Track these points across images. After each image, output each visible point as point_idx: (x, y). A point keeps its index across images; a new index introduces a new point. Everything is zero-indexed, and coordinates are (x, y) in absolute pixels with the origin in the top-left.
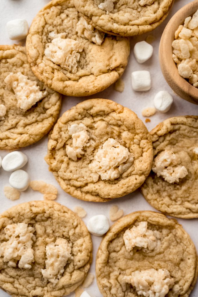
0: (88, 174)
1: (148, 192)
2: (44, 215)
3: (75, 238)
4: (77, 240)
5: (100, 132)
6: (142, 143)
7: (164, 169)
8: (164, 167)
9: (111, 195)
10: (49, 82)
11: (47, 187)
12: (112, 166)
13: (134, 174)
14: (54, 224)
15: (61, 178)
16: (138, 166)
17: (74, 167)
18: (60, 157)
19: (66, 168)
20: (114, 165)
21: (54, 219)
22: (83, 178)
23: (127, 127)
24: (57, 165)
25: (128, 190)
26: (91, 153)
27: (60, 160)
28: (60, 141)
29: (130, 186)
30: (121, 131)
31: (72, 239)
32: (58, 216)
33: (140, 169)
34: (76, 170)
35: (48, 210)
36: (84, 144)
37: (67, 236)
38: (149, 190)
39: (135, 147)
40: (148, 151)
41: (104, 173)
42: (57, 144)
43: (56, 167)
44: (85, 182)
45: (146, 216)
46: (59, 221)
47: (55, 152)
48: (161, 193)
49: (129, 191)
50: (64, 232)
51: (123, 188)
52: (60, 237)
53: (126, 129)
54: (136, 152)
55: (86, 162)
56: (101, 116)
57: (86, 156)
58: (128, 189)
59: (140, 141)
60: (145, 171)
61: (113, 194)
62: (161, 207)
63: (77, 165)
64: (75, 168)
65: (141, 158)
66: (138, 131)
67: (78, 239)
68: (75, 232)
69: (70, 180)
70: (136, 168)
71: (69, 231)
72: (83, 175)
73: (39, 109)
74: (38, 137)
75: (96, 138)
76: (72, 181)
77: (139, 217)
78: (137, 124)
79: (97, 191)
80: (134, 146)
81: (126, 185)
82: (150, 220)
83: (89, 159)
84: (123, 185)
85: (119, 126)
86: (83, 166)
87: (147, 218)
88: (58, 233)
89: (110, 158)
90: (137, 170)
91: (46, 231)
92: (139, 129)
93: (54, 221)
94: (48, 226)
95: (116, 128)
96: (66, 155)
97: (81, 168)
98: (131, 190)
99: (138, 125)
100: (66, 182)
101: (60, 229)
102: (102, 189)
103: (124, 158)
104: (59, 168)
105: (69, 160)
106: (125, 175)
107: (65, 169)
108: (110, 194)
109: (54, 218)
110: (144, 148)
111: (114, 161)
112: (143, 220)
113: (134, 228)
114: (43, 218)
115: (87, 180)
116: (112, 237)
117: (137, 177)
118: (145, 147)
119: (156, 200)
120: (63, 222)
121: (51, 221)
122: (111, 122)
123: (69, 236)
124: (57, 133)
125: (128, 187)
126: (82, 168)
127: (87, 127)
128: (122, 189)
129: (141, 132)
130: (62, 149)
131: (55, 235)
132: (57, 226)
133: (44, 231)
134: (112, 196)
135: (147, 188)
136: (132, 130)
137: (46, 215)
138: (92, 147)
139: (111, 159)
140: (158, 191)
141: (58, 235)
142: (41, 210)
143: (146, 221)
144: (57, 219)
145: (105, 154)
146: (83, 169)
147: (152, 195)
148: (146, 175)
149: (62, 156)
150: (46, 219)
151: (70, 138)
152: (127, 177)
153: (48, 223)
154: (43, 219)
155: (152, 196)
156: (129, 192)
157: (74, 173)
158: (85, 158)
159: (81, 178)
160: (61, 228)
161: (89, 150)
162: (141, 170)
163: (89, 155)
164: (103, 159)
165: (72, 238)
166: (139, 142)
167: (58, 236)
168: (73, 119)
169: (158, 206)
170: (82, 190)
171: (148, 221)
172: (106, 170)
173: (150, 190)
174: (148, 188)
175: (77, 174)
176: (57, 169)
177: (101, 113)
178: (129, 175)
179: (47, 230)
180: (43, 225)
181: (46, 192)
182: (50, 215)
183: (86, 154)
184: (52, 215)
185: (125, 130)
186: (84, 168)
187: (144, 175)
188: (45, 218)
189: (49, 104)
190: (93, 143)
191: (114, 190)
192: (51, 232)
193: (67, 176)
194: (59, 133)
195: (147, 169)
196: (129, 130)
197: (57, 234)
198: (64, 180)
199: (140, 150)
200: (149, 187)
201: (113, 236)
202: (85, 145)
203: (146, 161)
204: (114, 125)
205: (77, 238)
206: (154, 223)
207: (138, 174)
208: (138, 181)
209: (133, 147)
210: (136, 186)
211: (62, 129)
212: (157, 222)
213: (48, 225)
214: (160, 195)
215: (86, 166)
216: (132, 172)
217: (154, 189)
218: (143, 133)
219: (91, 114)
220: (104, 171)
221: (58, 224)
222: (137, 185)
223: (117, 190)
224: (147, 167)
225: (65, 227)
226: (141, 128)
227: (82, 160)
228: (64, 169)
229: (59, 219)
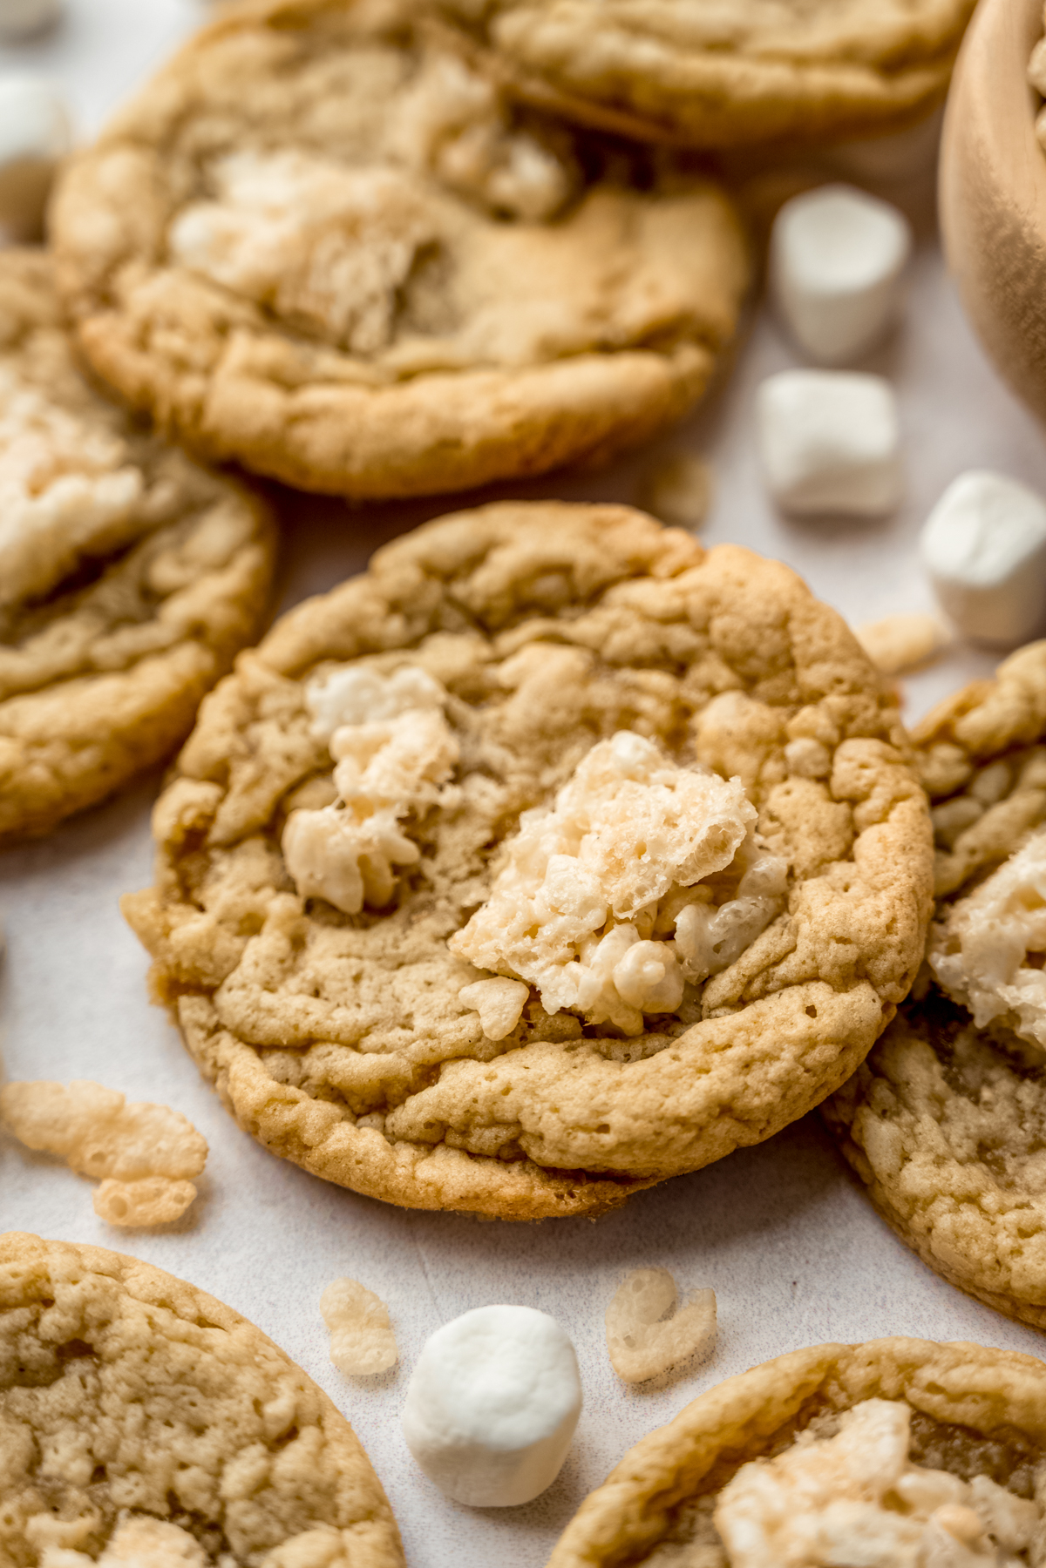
0: (439, 998)
1: (909, 1144)
2: (36, 1322)
3: (267, 1522)
4: (278, 1543)
5: (538, 711)
6: (850, 760)
7: (1022, 967)
8: (1023, 955)
9: (616, 1119)
10: (190, 387)
11: (132, 1126)
12: (626, 906)
13: (791, 976)
14: (111, 1403)
15: (241, 1037)
16: (820, 912)
17: (340, 956)
18: (240, 894)
19: (282, 961)
20: (641, 892)
21: (112, 1361)
22: (406, 1025)
23: (731, 661)
24: (211, 937)
25: (746, 1087)
26: (469, 861)
27: (240, 912)
28: (243, 773)
29: (768, 1057)
30: (691, 695)
31: (244, 1531)
32: (147, 1329)
33: (839, 932)
34: (354, 972)
35: (75, 1282)
36: (418, 789)
37: (201, 1501)
38: (911, 1126)
39: (795, 795)
40: (894, 815)
41: (562, 963)
42: (221, 800)
43: (204, 947)
44: (418, 1049)
45: (891, 1357)
46: (154, 1374)
47: (208, 865)
48: (1011, 1166)
49: (758, 1094)
50: (183, 1466)
51: (707, 1072)
52: (149, 1513)
53: (723, 676)
54: (804, 828)
55: (429, 925)
56: (548, 610)
57: (432, 889)
58: (752, 1079)
59: (831, 748)
60: (881, 950)
61: (636, 1117)
62: (1017, 1252)
63: (365, 944)
64: (344, 961)
65: (839, 870)
66: (813, 676)
67: (294, 1534)
68: (270, 1469)
69: (303, 1046)
70: (805, 928)
71: (221, 1462)
72: (406, 1007)
73: (112, 593)
74: (87, 758)
75: (512, 762)
76: (320, 1050)
77: (841, 1365)
78: (808, 621)
79: (507, 1109)
80: (788, 793)
81: (737, 1051)
82: (933, 1388)
83: (453, 908)
84: (706, 1051)
85: (679, 666)
86: (405, 947)
87: (908, 1368)
88: (134, 1477)
89: (610, 853)
90: (815, 940)
91: (35, 1460)
92: (822, 657)
93: (108, 1374)
94: (59, 1423)
95: (658, 680)
96: (287, 885)
97: (390, 965)
98: (776, 1091)
99: (816, 629)
100: (275, 1061)
101: (157, 1445)
102: (549, 1084)
103: (717, 844)
104: (227, 959)
105: (306, 920)
106: (723, 986)
107: (275, 970)
108: (605, 1119)
109: (111, 1347)
110: (866, 796)
111: (640, 866)
112: (873, 1390)
113: (804, 1454)
114: (32, 1349)
115: (430, 1035)
116: (626, 1520)
117: (819, 993)
118: (872, 785)
119: (972, 1199)
120: (180, 1387)
121: (90, 1380)
122: (618, 642)
123: (224, 1503)
124: (226, 721)
125: (747, 1066)
126: (400, 965)
127: (450, 687)
128: (704, 1076)
129: (839, 681)
130: (256, 846)
131: (107, 1499)
132: (135, 1414)
133: (19, 1463)
134: (627, 1129)
135: (898, 1114)
136: (768, 676)
137: (51, 1321)
138: (479, 821)
139: (619, 855)
140: (986, 1151)
141: (130, 1492)
142: (15, 1275)
143: (900, 1396)
144: (135, 1357)
145: (576, 834)
146: (404, 969)
147: (940, 1161)
148: (886, 980)
149: (257, 889)
150: (49, 1356)
151: (322, 765)
152: (741, 1002)
153: (64, 1393)
154: (24, 1354)
155: (944, 1173)
156: (756, 1101)
157: (341, 999)
158: (422, 897)
159: (391, 1029)
160: (164, 1434)
161: (456, 842)
162: (843, 940)
163: (453, 874)
164: (558, 862)
165: (241, 1516)
166: (822, 755)
167: (130, 1500)
168: (347, 642)
169: (994, 1248)
170: (390, 1120)
171: (914, 1393)
172: (575, 934)
173: (919, 1128)
174: (907, 1117)
175: (359, 1006)
176: (210, 967)
177: (549, 586)
178: (757, 986)
179: (49, 1455)
180: (18, 1410)
181: (120, 1166)
182: (84, 1327)
183: (431, 869)
184: (104, 1324)
185: (720, 684)
186: (412, 963)
187: (874, 986)
188: (46, 1344)
189: (183, 563)
190: (485, 796)
191: (639, 1083)
192: (80, 1468)
193: (280, 1014)
194: (241, 728)
195: (889, 928)
196: (749, 684)
197: (123, 1490)
198: (262, 1049)
199: (831, 814)
200: (912, 1110)
201: (634, 1510)
202: (428, 795)
203: (883, 877)
204: (639, 663)
205: (284, 1523)
206: (967, 1412)
207: (824, 971)
208: (825, 1023)
209: (784, 800)
210: (810, 1060)
211: (268, 705)
212: (985, 1396)
213: (62, 1415)
214: (1002, 1180)
215: (430, 946)
216: (776, 963)
217: (956, 1131)
218: (855, 690)
219: (477, 603)
220: (562, 951)
221: (137, 1400)
222: (816, 1056)
223: (664, 1082)
224: (894, 920)
225: (199, 1430)
226: (837, 652)
227: (400, 917)
228: (262, 965)
229: (155, 1356)
